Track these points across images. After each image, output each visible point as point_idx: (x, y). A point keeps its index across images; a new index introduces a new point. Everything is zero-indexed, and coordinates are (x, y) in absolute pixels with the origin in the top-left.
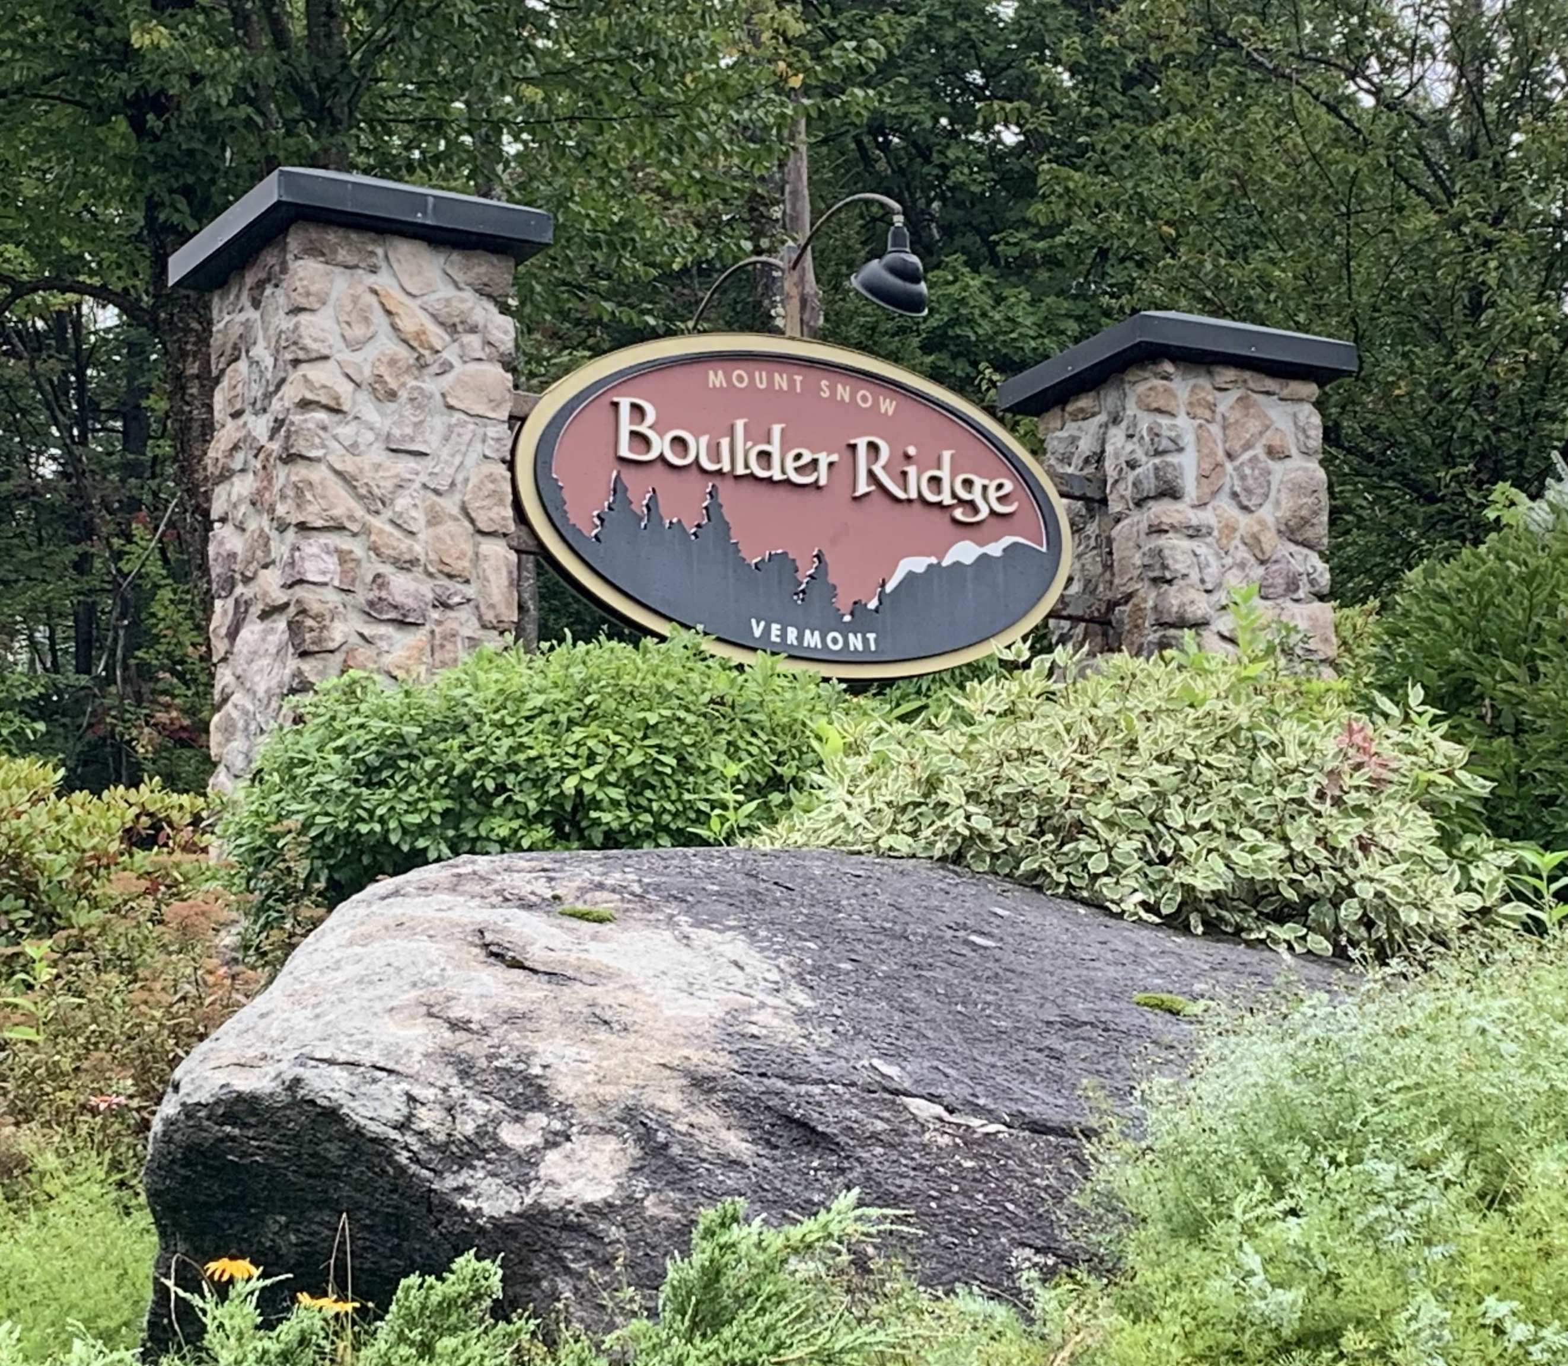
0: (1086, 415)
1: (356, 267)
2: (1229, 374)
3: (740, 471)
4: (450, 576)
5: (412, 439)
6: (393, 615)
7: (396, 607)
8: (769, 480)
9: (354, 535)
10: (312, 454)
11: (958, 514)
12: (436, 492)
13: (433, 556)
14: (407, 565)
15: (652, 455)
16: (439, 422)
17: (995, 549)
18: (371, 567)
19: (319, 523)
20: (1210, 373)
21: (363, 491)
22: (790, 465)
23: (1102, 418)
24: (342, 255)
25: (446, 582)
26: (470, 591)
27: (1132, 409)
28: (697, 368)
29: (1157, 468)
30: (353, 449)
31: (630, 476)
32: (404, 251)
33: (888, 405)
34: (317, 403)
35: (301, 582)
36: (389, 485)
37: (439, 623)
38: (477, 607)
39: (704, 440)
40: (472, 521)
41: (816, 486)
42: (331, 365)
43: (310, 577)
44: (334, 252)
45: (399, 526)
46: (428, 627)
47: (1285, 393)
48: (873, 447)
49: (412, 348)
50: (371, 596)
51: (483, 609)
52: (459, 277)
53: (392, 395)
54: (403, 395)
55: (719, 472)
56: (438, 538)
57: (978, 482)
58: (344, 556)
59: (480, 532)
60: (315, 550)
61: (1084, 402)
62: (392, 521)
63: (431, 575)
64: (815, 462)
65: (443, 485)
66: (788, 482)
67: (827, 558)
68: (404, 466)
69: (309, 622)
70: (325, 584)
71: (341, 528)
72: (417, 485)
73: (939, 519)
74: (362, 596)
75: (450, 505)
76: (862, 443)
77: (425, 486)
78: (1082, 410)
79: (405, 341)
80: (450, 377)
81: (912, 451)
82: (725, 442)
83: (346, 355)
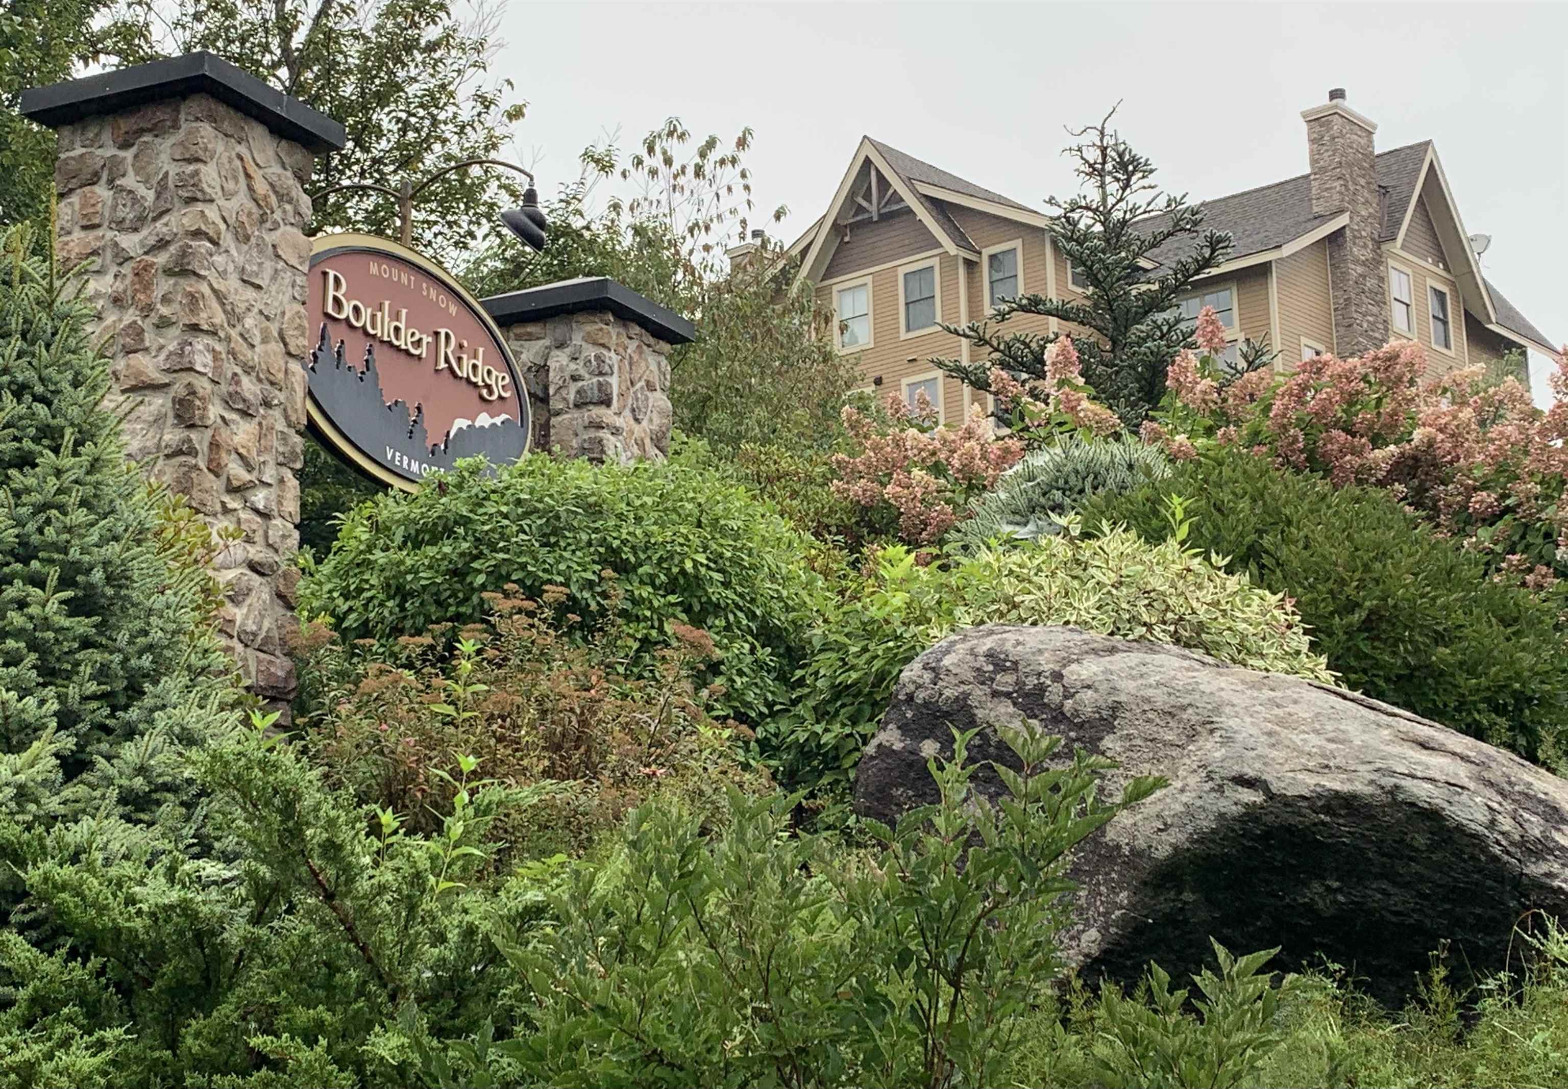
0: (530, 337)
1: (232, 136)
2: (636, 329)
3: (386, 339)
4: (272, 383)
5: (257, 275)
6: (240, 406)
7: (244, 401)
8: (398, 348)
9: (220, 340)
10: (202, 272)
11: (485, 392)
12: (268, 318)
13: (264, 367)
14: (248, 369)
15: (342, 316)
16: (269, 265)
17: (498, 420)
18: (231, 368)
19: (205, 327)
20: (625, 326)
21: (229, 308)
22: (409, 340)
23: (547, 342)
24: (226, 125)
25: (268, 387)
26: (282, 396)
27: (577, 339)
28: (364, 258)
29: (600, 383)
30: (223, 274)
31: (331, 327)
32: (258, 133)
33: (453, 309)
34: (206, 234)
35: (191, 369)
36: (243, 306)
37: (264, 417)
38: (285, 410)
39: (369, 311)
40: (286, 345)
41: (419, 357)
42: (214, 207)
43: (199, 368)
44: (222, 122)
45: (245, 339)
46: (257, 420)
47: (657, 348)
48: (447, 336)
49: (259, 205)
50: (231, 389)
51: (290, 412)
52: (286, 159)
53: (247, 238)
54: (253, 240)
55: (374, 336)
56: (266, 352)
57: (494, 373)
58: (216, 355)
59: (289, 354)
60: (200, 347)
61: (531, 329)
62: (241, 335)
63: (260, 380)
64: (420, 340)
65: (271, 313)
66: (407, 352)
67: (424, 410)
68: (250, 294)
69: (198, 403)
70: (204, 374)
71: (215, 334)
72: (256, 310)
73: (474, 394)
74: (224, 388)
75: (274, 329)
76: (443, 331)
77: (261, 312)
78: (530, 334)
79: (255, 200)
80: (278, 233)
81: (465, 344)
82: (379, 314)
83: (221, 202)
